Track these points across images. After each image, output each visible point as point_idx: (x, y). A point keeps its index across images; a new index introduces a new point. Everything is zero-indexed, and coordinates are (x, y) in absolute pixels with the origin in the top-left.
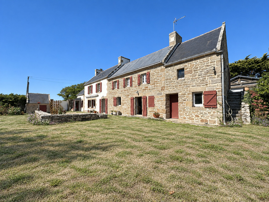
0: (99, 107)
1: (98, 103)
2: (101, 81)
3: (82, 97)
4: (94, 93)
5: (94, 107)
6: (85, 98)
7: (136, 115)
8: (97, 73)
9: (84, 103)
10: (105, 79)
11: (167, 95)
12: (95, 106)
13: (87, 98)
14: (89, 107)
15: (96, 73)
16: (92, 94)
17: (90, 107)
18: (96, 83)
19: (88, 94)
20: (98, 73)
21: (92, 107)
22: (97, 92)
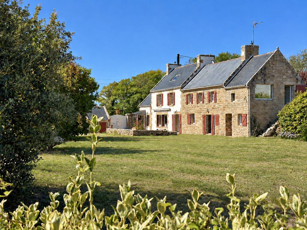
0: (172, 125)
1: (170, 119)
2: (174, 91)
3: (147, 110)
4: (165, 106)
5: (165, 125)
6: (152, 111)
7: (207, 133)
8: (169, 69)
9: (151, 118)
10: (178, 88)
11: (226, 115)
12: (167, 124)
13: (155, 111)
14: (158, 126)
15: (167, 68)
16: (163, 107)
17: (160, 126)
18: (168, 92)
19: (157, 105)
20: (171, 70)
21: (163, 125)
22: (169, 105)
